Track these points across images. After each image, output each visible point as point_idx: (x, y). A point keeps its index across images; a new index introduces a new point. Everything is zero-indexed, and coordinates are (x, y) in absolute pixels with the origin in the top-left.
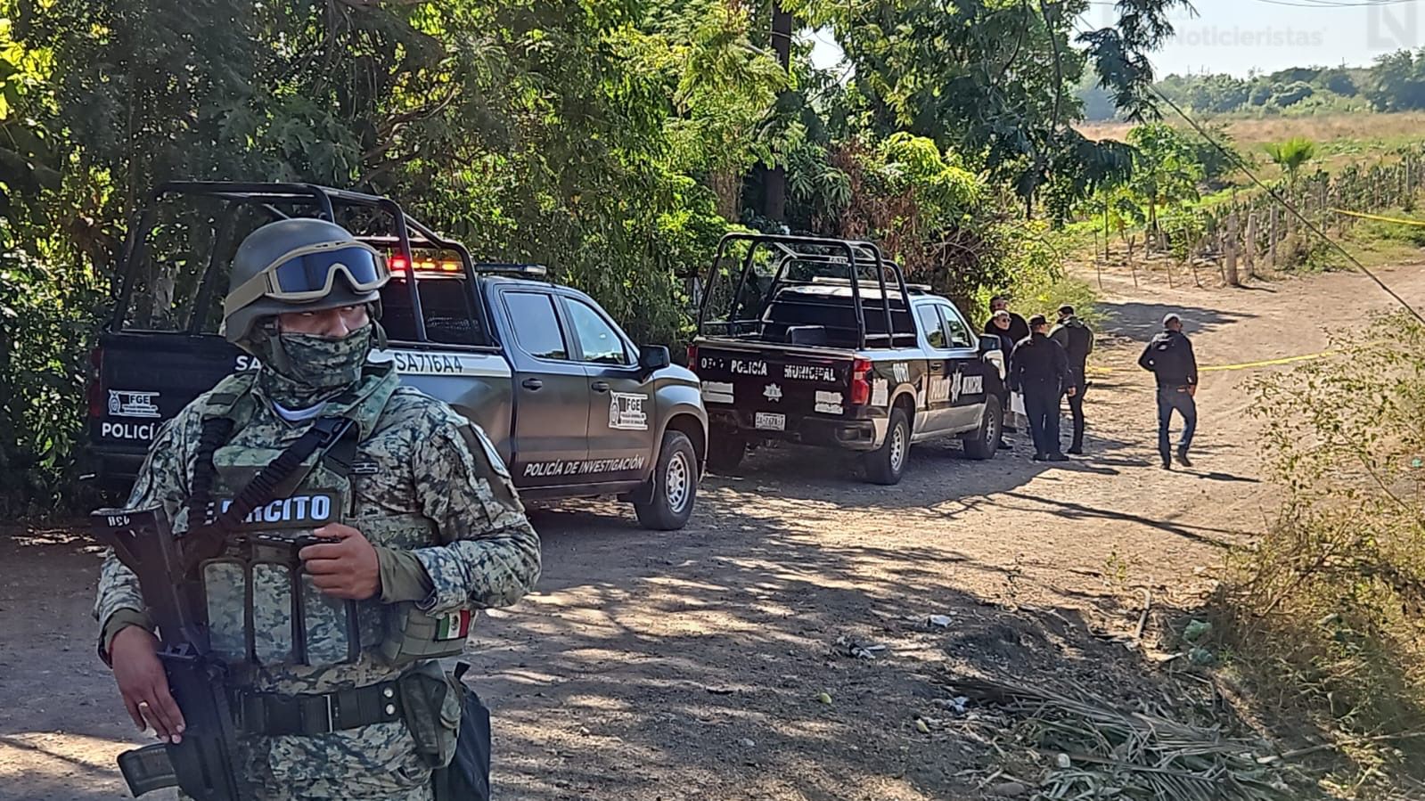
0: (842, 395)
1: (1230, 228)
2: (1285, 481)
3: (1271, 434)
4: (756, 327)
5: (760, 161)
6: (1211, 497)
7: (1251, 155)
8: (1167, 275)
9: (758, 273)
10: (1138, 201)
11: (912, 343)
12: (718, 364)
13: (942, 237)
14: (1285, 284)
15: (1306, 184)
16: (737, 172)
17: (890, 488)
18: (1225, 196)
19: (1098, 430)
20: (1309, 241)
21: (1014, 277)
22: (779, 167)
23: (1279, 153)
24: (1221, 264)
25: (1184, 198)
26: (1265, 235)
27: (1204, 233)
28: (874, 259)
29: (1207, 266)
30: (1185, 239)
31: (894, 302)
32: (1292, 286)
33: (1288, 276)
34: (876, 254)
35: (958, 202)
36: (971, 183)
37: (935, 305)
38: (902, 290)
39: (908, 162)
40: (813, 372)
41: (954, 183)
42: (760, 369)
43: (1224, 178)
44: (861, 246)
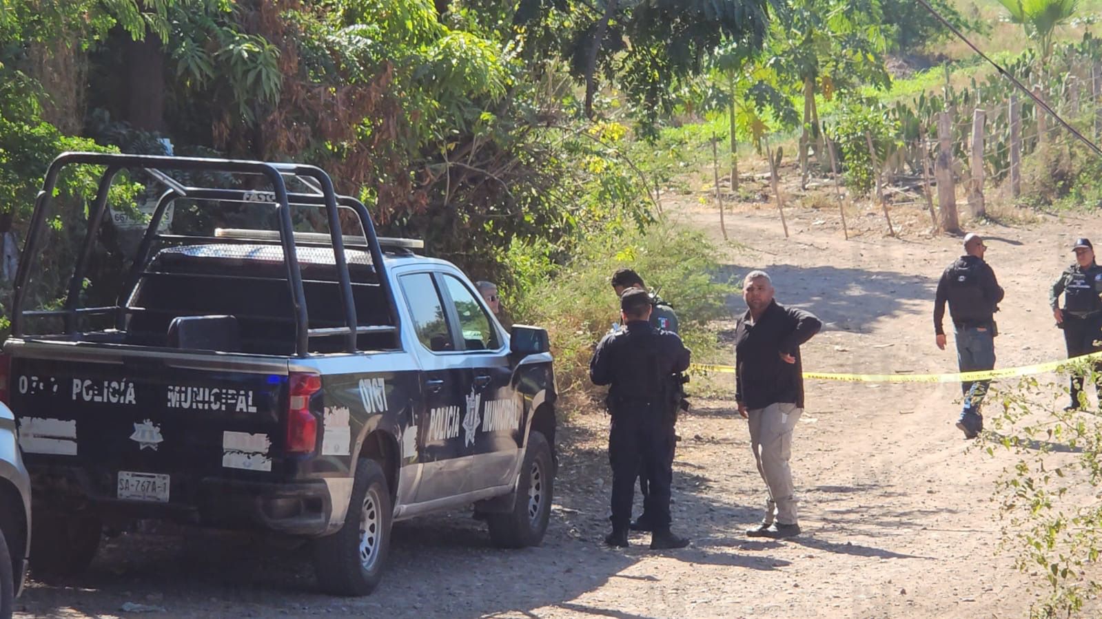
0: (270, 437)
1: (942, 135)
2: (1041, 569)
3: (1015, 483)
4: (115, 319)
5: (119, 25)
6: (918, 600)
7: (976, 10)
8: (838, 217)
9: (117, 223)
10: (787, 88)
11: (391, 342)
12: (49, 386)
13: (444, 151)
14: (1036, 231)
15: (1066, 58)
16: (79, 46)
17: (360, 603)
18: (930, 81)
19: (722, 490)
20: (1073, 155)
21: (571, 221)
22: (151, 36)
23: (1021, 6)
24: (929, 197)
25: (863, 82)
26: (1000, 146)
27: (900, 144)
28: (322, 195)
29: (905, 200)
30: (868, 153)
31: (358, 271)
32: (1049, 233)
33: (1040, 216)
34: (324, 187)
35: (471, 92)
36: (493, 59)
37: (431, 274)
38: (372, 248)
39: (380, 22)
40: (218, 397)
41: (460, 59)
42: (124, 393)
43: (931, 48)
44: (299, 171)
